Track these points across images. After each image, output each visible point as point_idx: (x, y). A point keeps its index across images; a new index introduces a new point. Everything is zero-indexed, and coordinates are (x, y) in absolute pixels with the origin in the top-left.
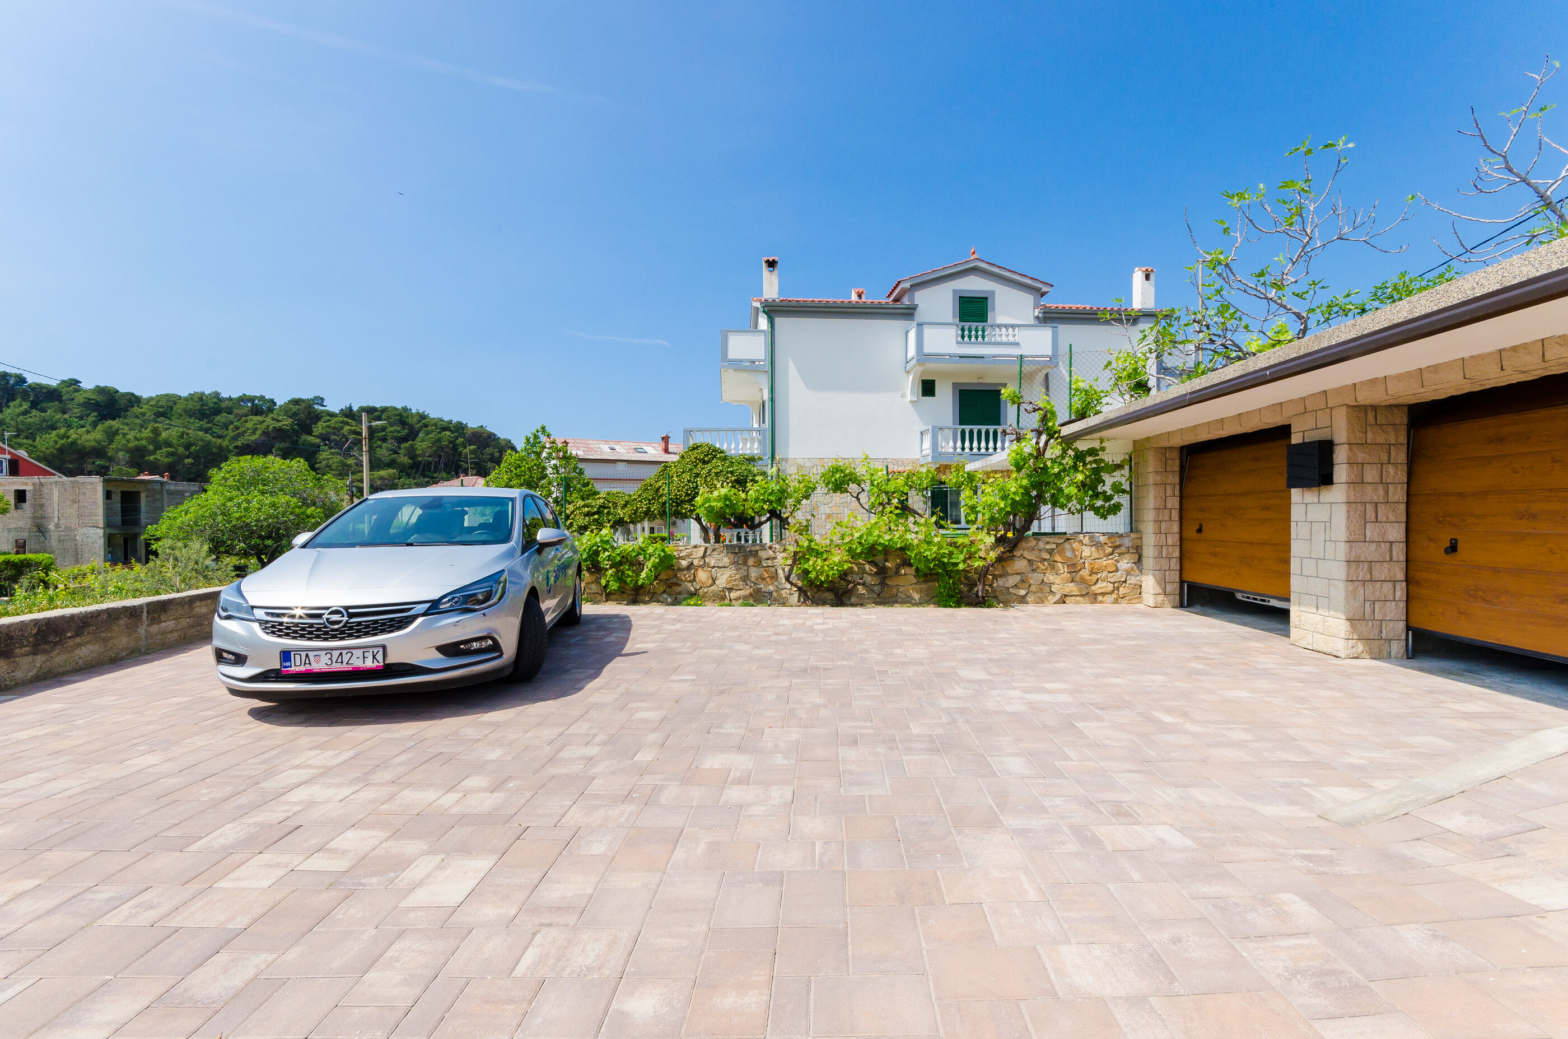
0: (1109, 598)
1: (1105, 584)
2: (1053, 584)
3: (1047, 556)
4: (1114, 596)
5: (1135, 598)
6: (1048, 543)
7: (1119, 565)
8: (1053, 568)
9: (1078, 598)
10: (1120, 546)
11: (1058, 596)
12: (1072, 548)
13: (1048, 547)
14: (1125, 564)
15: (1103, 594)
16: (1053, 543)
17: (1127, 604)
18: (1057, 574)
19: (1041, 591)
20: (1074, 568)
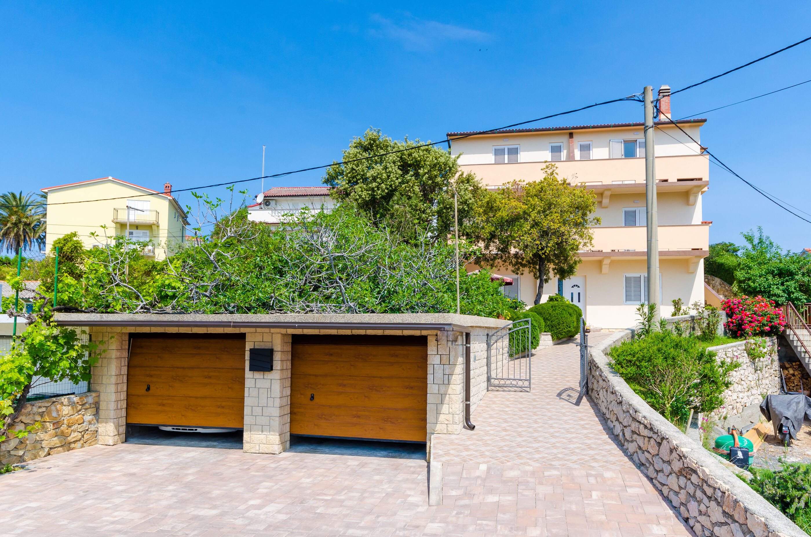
0: (79, 444)
1: (76, 434)
2: (42, 440)
3: (38, 418)
4: (82, 442)
5: (93, 441)
6: (40, 407)
7: (84, 418)
8: (43, 427)
9: (59, 449)
10: (86, 403)
11: (47, 450)
12: (56, 409)
13: (41, 410)
14: (88, 417)
15: (75, 442)
16: (44, 407)
17: (89, 446)
18: (46, 432)
19: (35, 448)
20: (57, 424)
